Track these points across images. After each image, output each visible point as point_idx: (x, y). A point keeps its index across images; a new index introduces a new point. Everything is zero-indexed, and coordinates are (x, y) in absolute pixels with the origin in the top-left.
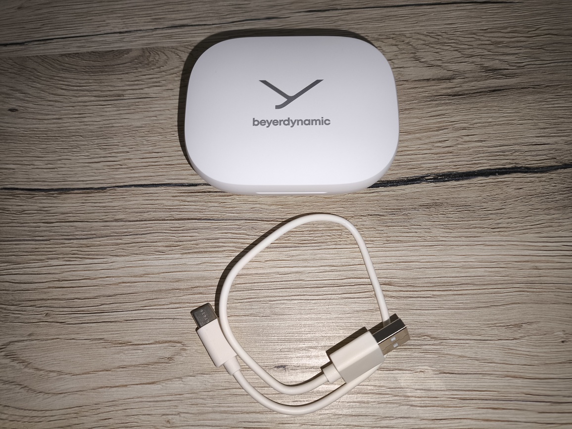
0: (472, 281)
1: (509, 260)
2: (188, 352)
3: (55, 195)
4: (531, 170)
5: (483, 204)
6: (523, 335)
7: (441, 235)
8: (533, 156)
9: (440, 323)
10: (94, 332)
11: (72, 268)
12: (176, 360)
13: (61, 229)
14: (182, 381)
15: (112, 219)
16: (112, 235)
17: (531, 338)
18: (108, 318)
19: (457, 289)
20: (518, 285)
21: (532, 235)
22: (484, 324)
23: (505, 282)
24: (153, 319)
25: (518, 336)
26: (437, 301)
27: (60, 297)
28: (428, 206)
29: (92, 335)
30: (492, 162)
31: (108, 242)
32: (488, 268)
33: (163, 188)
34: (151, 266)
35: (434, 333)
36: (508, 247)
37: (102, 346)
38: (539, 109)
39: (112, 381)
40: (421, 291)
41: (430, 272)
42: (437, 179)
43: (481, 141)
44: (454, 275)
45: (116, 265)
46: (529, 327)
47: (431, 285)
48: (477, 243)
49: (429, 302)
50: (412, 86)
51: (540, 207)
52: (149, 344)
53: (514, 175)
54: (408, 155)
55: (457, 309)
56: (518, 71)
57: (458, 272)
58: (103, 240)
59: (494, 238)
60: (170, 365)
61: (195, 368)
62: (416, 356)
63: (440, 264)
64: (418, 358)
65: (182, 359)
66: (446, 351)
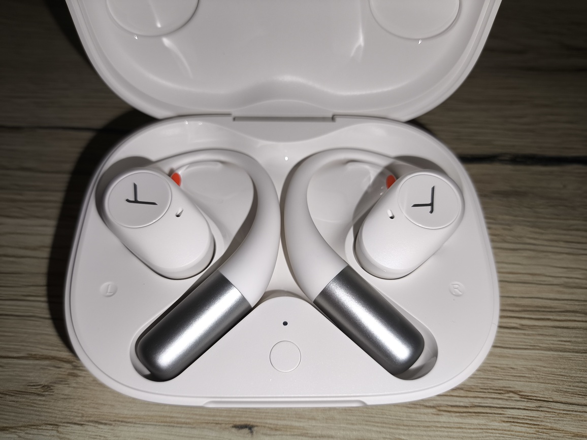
0: (583, 307)
2: (80, 380)
7: (528, 236)
9: (535, 373)
12: (56, 391)
14: (58, 431)
15: (16, 167)
16: (10, 187)
19: (558, 318)
24: (35, 316)
26: (529, 335)
35: (524, 389)
41: (514, 288)
44: (552, 296)
47: (517, 309)
49: (514, 336)
52: (17, 358)
55: (561, 351)
57: (559, 292)
60: (43, 398)
61: (86, 409)
62: (496, 428)
63: (529, 278)
64: (500, 432)
65: (67, 391)
66: (550, 422)
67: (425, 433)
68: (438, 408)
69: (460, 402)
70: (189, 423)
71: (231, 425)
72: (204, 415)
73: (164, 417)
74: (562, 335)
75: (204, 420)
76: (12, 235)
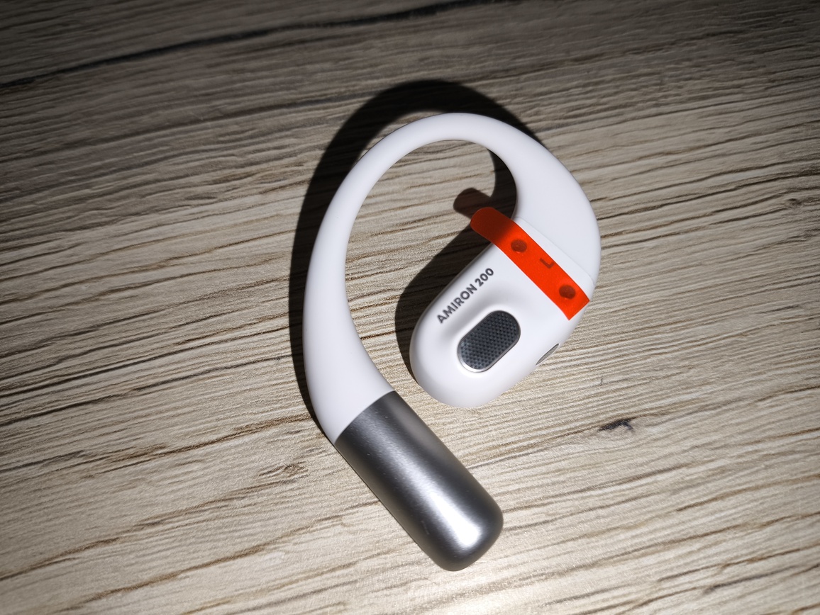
70: (536, 445)
71: (597, 428)
72: (552, 426)
73: (494, 447)
75: (554, 433)
76: (107, 257)
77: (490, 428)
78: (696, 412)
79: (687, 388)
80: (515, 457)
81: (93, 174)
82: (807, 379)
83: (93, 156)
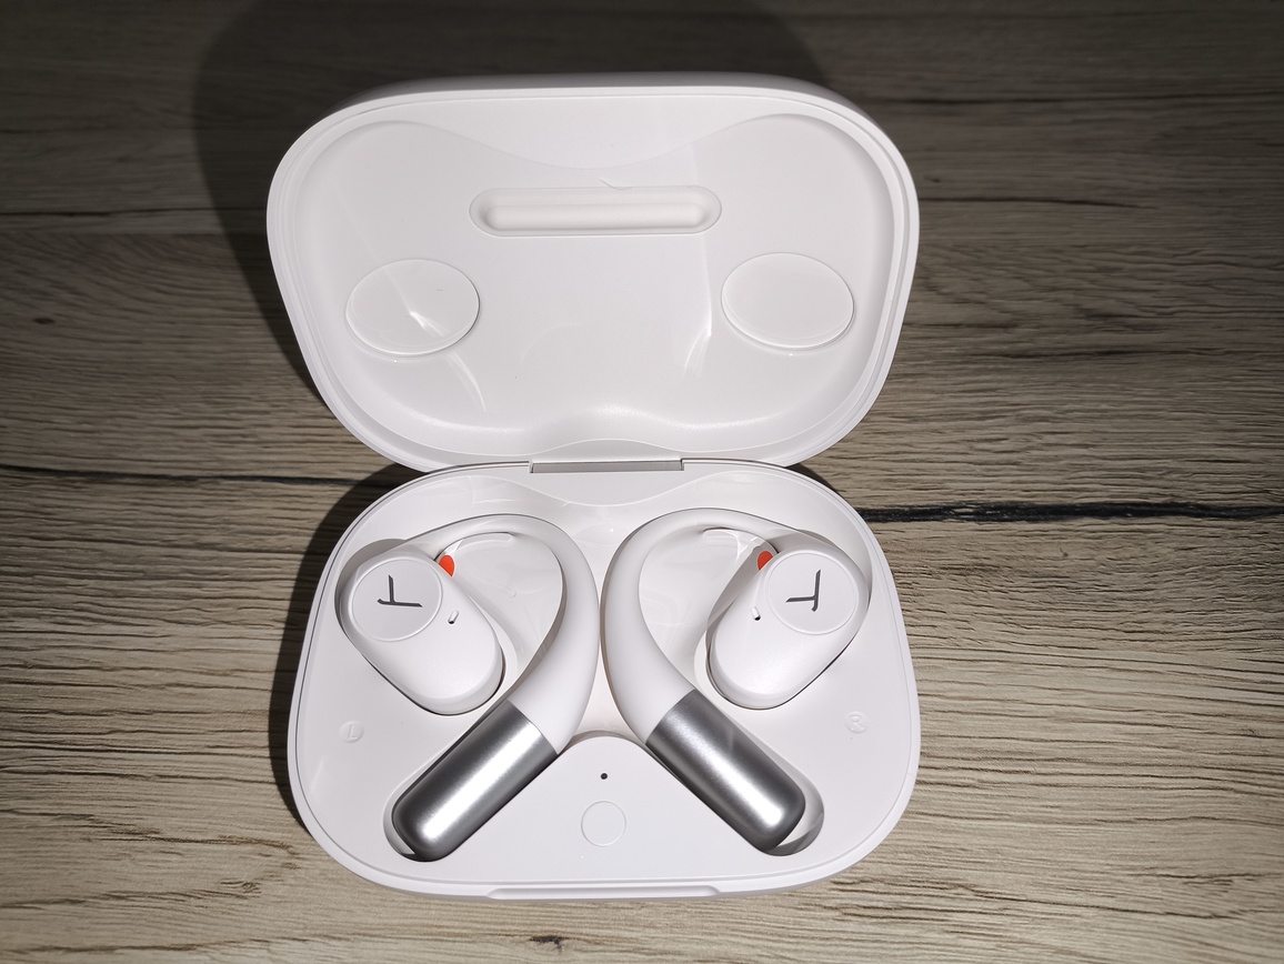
0: (1084, 752)
1: (1176, 707)
2: (301, 874)
3: (78, 484)
4: (1212, 513)
5: (1101, 577)
6: (1236, 907)
7: (998, 638)
8: (1214, 483)
9: (1000, 857)
10: (72, 798)
11: (67, 640)
12: (263, 891)
13: (70, 554)
14: (269, 951)
15: (190, 543)
16: (181, 575)
17: (1263, 918)
18: (119, 767)
19: (1043, 770)
20: (1206, 773)
21: (1230, 654)
22: (1123, 868)
23: (1171, 762)
24: (228, 779)
25: (1222, 908)
26: (992, 797)
27: (12, 705)
28: (963, 571)
29: (62, 804)
30: (1115, 490)
31: (167, 589)
32: (1123, 723)
33: (326, 487)
34: (256, 652)
35: (982, 881)
36: (1171, 678)
37: (79, 836)
38: (1217, 393)
39: (78, 932)
40: (947, 769)
41: (971, 723)
42: (983, 514)
43: (1086, 446)
44: (1033, 735)
45: (170, 644)
46: (1252, 886)
47: (975, 756)
48: (1089, 663)
49: (969, 799)
50: (920, 334)
51: (1244, 592)
52: (202, 842)
53: (1172, 519)
54: (913, 461)
55: (1045, 822)
56: (1160, 321)
57: (1046, 729)
58: (157, 586)
59: (1133, 655)
60: (246, 902)
61: (311, 918)
62: (933, 941)
63: (998, 707)
64: (940, 947)
65: (281, 890)
66: (1020, 932)
67: (822, 948)
68: (844, 911)
69: (878, 901)
70: (466, 935)
71: (529, 938)
72: (488, 923)
73: (428, 926)
74: (1048, 797)
75: (487, 929)
76: (186, 653)
77: (432, 907)
78: (629, 952)
79: (631, 925)
80: (442, 941)
81: (208, 577)
82: (760, 956)
83: (215, 561)
